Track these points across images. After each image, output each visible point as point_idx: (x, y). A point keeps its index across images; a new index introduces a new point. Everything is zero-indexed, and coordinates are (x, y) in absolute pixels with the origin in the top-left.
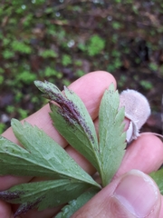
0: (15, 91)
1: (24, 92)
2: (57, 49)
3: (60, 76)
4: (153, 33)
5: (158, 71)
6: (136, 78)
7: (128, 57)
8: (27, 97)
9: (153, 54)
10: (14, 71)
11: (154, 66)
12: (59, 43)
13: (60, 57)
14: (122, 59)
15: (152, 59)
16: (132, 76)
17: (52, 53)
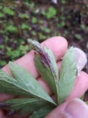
0: (4, 36)
1: (10, 38)
2: (29, 14)
3: (30, 29)
4: (84, 7)
5: (85, 29)
6: (73, 32)
7: (69, 20)
8: (11, 40)
9: (83, 20)
10: (4, 25)
11: (83, 26)
12: (30, 10)
13: (31, 18)
14: (65, 21)
15: (82, 22)
16: (70, 31)
17: (26, 15)
